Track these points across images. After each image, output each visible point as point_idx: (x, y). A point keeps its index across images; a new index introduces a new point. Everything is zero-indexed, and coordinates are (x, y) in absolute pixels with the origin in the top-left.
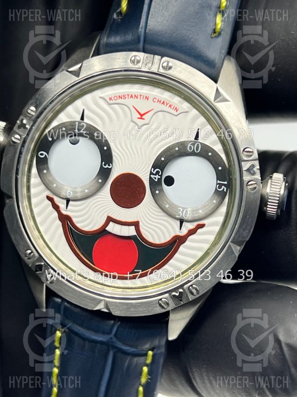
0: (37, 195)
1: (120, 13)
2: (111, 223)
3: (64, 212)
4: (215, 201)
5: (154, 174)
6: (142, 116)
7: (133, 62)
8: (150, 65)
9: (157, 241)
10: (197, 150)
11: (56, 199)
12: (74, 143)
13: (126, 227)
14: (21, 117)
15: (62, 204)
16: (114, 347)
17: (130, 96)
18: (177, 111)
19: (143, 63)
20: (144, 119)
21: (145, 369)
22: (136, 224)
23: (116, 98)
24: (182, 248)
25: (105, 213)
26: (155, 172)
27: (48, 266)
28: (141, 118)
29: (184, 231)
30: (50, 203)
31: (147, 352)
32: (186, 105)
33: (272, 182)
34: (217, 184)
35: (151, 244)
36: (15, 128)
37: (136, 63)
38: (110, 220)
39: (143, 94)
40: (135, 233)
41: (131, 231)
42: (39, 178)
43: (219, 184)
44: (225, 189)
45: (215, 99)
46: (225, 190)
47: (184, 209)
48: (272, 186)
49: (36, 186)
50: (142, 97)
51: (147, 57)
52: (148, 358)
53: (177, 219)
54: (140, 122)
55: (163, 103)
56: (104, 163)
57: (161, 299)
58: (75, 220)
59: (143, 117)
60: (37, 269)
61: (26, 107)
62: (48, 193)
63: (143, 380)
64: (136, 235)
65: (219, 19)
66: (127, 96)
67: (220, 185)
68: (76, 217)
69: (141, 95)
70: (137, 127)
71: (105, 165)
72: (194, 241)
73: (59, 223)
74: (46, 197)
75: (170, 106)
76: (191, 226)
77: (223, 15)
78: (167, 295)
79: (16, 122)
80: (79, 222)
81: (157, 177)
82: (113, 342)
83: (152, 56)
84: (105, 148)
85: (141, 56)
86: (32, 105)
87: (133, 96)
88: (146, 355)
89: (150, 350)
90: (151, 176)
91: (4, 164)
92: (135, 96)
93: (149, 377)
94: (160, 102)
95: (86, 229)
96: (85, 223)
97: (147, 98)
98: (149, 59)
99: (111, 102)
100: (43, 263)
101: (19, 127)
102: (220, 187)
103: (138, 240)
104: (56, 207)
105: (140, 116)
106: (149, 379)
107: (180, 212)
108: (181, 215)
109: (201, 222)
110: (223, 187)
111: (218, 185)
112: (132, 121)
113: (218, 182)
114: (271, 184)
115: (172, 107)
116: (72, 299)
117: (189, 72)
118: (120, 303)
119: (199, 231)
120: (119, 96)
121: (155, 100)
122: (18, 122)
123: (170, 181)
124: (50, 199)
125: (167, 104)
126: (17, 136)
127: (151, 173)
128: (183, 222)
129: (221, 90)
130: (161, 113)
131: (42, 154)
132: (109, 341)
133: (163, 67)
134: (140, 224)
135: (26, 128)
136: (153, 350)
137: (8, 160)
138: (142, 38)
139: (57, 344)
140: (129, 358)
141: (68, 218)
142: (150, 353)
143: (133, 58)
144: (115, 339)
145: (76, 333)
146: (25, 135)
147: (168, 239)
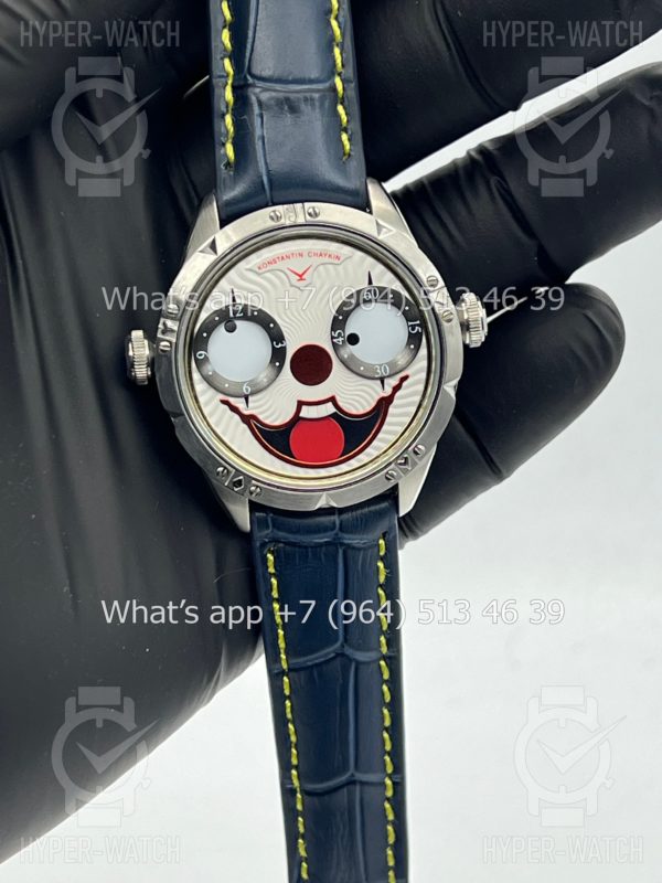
0: (208, 403)
1: (228, 164)
2: (304, 408)
3: (246, 412)
4: (412, 346)
6: (301, 277)
7: (272, 218)
8: (294, 217)
9: (361, 411)
10: (375, 295)
11: (232, 400)
12: (231, 330)
13: (323, 406)
14: (162, 320)
15: (239, 403)
16: (342, 544)
17: (280, 259)
18: (339, 259)
19: (285, 217)
20: (304, 279)
21: (381, 565)
22: (332, 400)
23: (265, 265)
24: (391, 410)
25: (292, 398)
26: (336, 335)
27: (249, 478)
28: (302, 279)
29: (388, 391)
30: (226, 407)
31: (377, 541)
32: (347, 250)
33: (465, 304)
34: (409, 327)
35: (356, 416)
36: (159, 335)
37: (277, 220)
38: (301, 404)
39: (294, 252)
40: (333, 410)
41: (329, 409)
42: (206, 383)
43: (411, 325)
44: (420, 329)
45: (379, 233)
46: (420, 331)
47: (381, 365)
48: (470, 310)
49: (204, 392)
50: (295, 255)
51: (287, 209)
52: (381, 548)
53: (377, 379)
54: (301, 284)
55: (321, 255)
56: (274, 343)
57: (387, 473)
58: (261, 417)
59: (303, 277)
60: (237, 485)
62: (221, 397)
63: (382, 579)
64: (336, 412)
65: (344, 137)
66: (277, 260)
67: (413, 327)
68: (261, 413)
69: (292, 254)
71: (277, 344)
72: (402, 397)
73: (245, 426)
74: (219, 402)
75: (330, 256)
76: (392, 382)
77: (346, 132)
78: (393, 465)
79: (157, 328)
80: (267, 418)
81: (341, 339)
82: (339, 538)
83: (292, 205)
84: (272, 325)
85: (280, 209)
87: (285, 257)
88: (378, 545)
89: (381, 538)
90: (335, 340)
91: (160, 380)
92: (287, 256)
93: (388, 570)
94: (317, 254)
95: (277, 423)
96: (274, 417)
97: (301, 255)
98: (290, 210)
99: (261, 271)
100: (241, 477)
101: (163, 333)
102: (413, 329)
103: (340, 417)
104: (234, 409)
105: (299, 278)
106: (388, 574)
107: (378, 370)
108: (380, 373)
109: (404, 374)
110: (416, 328)
112: (292, 286)
115: (332, 256)
116: (286, 505)
117: (340, 212)
119: (405, 384)
120: (268, 262)
121: (310, 254)
123: (353, 339)
124: (225, 402)
125: (325, 255)
126: (163, 343)
127: (333, 338)
128: (383, 380)
129: (381, 222)
130: (321, 268)
131: (201, 355)
132: (334, 539)
133: (310, 214)
134: (338, 398)
135: (172, 331)
136: (384, 536)
137: (163, 376)
138: (267, 187)
139: (272, 570)
140: (362, 553)
141: (253, 417)
142: (382, 542)
143: (272, 214)
144: (340, 535)
145: (293, 544)
146: (174, 340)
147: (373, 404)
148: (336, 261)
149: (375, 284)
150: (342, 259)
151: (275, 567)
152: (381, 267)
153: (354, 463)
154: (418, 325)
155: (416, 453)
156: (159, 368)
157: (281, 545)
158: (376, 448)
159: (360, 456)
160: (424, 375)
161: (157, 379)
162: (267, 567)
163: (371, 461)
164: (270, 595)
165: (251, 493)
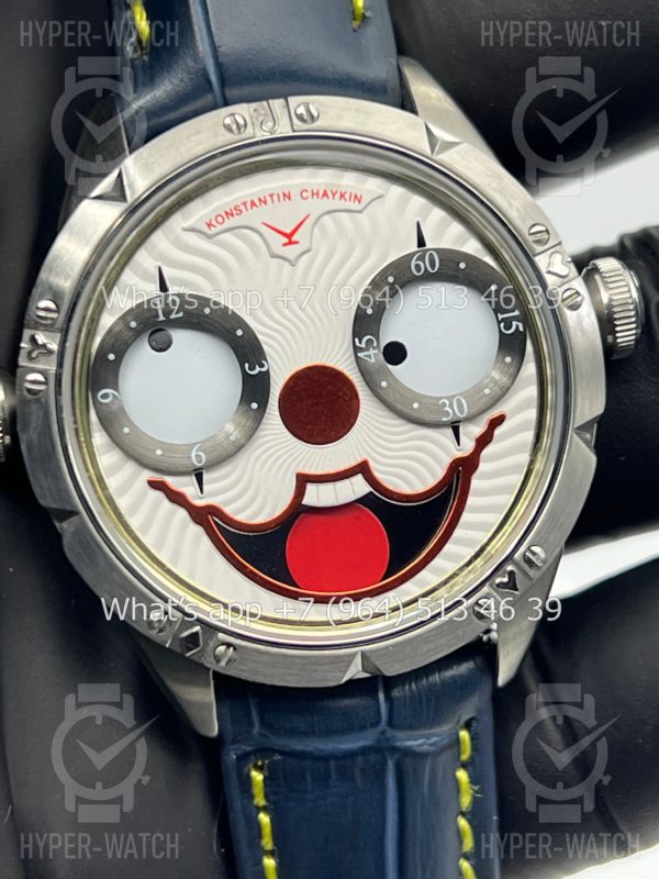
0: (125, 487)
2: (310, 488)
3: (199, 502)
4: (508, 359)
5: (362, 350)
7: (228, 128)
8: (270, 124)
9: (420, 488)
10: (433, 266)
11: (170, 481)
12: (162, 347)
13: (346, 482)
14: (27, 333)
15: (187, 486)
16: (394, 749)
17: (249, 205)
18: (359, 202)
19: (253, 124)
20: (297, 242)
21: (462, 775)
22: (363, 469)
23: (220, 219)
24: (475, 483)
25: (287, 470)
26: (363, 345)
27: (211, 629)
28: (291, 243)
29: (468, 446)
30: (159, 494)
31: (457, 735)
32: (373, 185)
33: (603, 278)
34: (499, 323)
35: (408, 498)
36: (23, 361)
37: (236, 132)
38: (303, 480)
39: (275, 192)
40: (365, 489)
41: (358, 487)
42: (117, 450)
43: (503, 319)
44: (521, 326)
45: (432, 150)
46: (521, 329)
47: (450, 398)
48: (611, 286)
49: (115, 469)
50: (275, 197)
51: (255, 110)
52: (462, 747)
53: (445, 425)
54: (291, 252)
55: (325, 194)
56: (247, 365)
57: (477, 603)
58: (228, 510)
59: (294, 239)
60: (189, 645)
61: (32, 307)
62: (149, 475)
63: (466, 801)
64: (371, 493)
66: (242, 208)
67: (507, 323)
68: (230, 502)
69: (271, 196)
70: (287, 264)
71: (252, 369)
72: (494, 458)
73: (198, 530)
74: (147, 485)
75: (342, 196)
76: (477, 429)
78: (486, 589)
79: (18, 349)
80: (239, 511)
81: (372, 352)
82: (388, 740)
83: (265, 103)
84: (240, 332)
85: (242, 111)
86: (41, 298)
87: (257, 202)
88: (457, 742)
89: (462, 728)
90: (359, 355)
91: (29, 449)
92: (260, 200)
93: (476, 788)
94: (317, 194)
95: (261, 519)
96: (253, 509)
97: (287, 196)
98: (262, 112)
99: (214, 230)
100: (197, 628)
101: (31, 356)
102: (508, 327)
103: (380, 503)
104: (177, 498)
105: (286, 240)
106: (476, 792)
107: (447, 409)
108: (453, 412)
109: (495, 413)
110: (514, 323)
111: (502, 325)
112: (274, 256)
113: (500, 317)
114: (605, 283)
115: (347, 196)
116: (287, 678)
117: (357, 111)
118: (393, 646)
119: (498, 432)
120: (227, 213)
121: (305, 194)
122: (22, 345)
123: (395, 353)
124: (154, 485)
125: (334, 195)
126: (31, 377)
127: (356, 349)
128: (458, 427)
129: (433, 127)
130: (327, 218)
131: (105, 396)
132: (379, 741)
133: (300, 118)
134: (372, 465)
135: (50, 352)
136: (468, 725)
137: (34, 437)
138: (214, 78)
139: (260, 800)
140: (429, 761)
141: (213, 510)
142: (464, 735)
143: (228, 121)
144: (390, 733)
145: (302, 755)
146: (53, 368)
147: (441, 473)
148: (356, 206)
149: (429, 245)
150: (365, 201)
151: (266, 797)
152: (438, 214)
153: (411, 588)
154: (515, 318)
155: (529, 562)
156: (26, 425)
157: (277, 757)
158: (453, 558)
159: (423, 574)
160: (533, 414)
161: (23, 447)
162: (252, 797)
163: (445, 582)
164: (259, 846)
165: (218, 659)
